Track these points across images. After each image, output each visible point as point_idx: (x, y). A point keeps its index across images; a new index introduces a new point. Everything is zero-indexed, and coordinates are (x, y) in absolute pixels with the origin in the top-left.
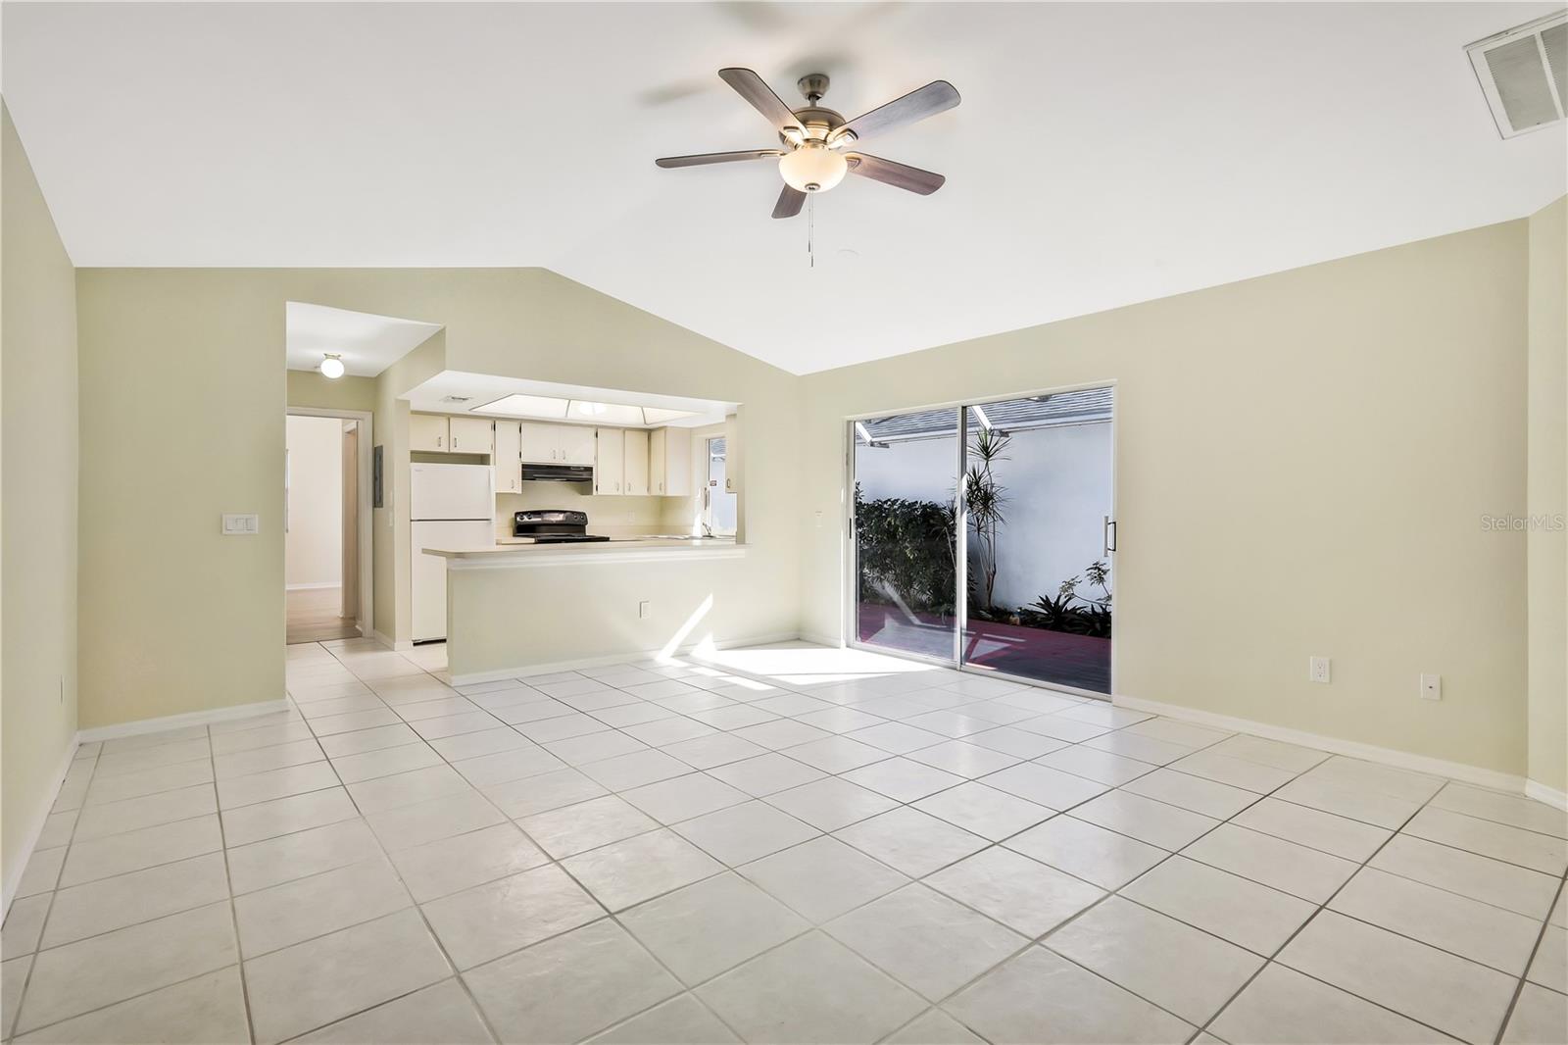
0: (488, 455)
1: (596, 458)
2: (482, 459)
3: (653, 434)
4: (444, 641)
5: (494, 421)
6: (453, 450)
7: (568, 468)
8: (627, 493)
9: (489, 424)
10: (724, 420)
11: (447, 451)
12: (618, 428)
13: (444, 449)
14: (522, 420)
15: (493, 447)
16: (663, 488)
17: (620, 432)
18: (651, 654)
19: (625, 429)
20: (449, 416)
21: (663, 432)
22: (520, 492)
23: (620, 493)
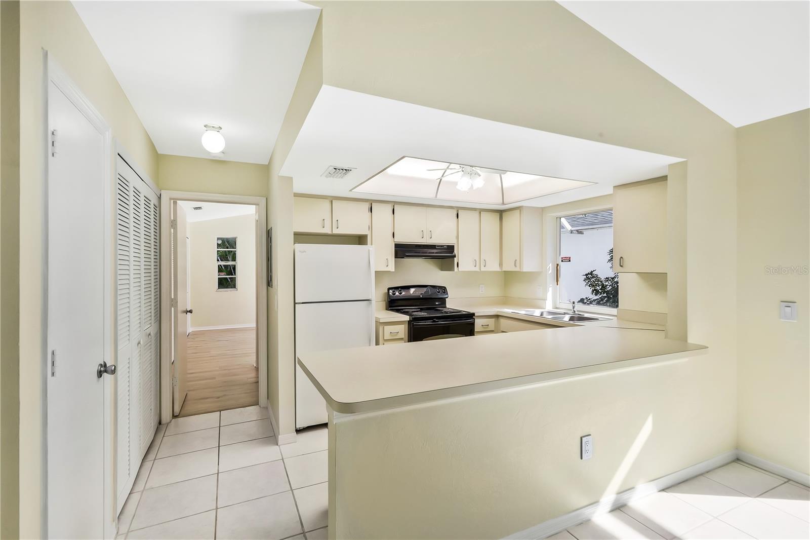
0: (366, 236)
1: (458, 237)
2: (361, 240)
3: (504, 215)
4: (325, 425)
5: (371, 204)
6: (336, 231)
7: (433, 247)
8: (483, 269)
9: (366, 206)
10: (610, 191)
11: (330, 232)
12: (474, 209)
13: (327, 230)
14: (395, 203)
15: (371, 228)
16: (518, 265)
17: (476, 214)
18: (587, 512)
19: (481, 211)
20: (332, 199)
21: (518, 211)
22: (394, 271)
23: (477, 269)
